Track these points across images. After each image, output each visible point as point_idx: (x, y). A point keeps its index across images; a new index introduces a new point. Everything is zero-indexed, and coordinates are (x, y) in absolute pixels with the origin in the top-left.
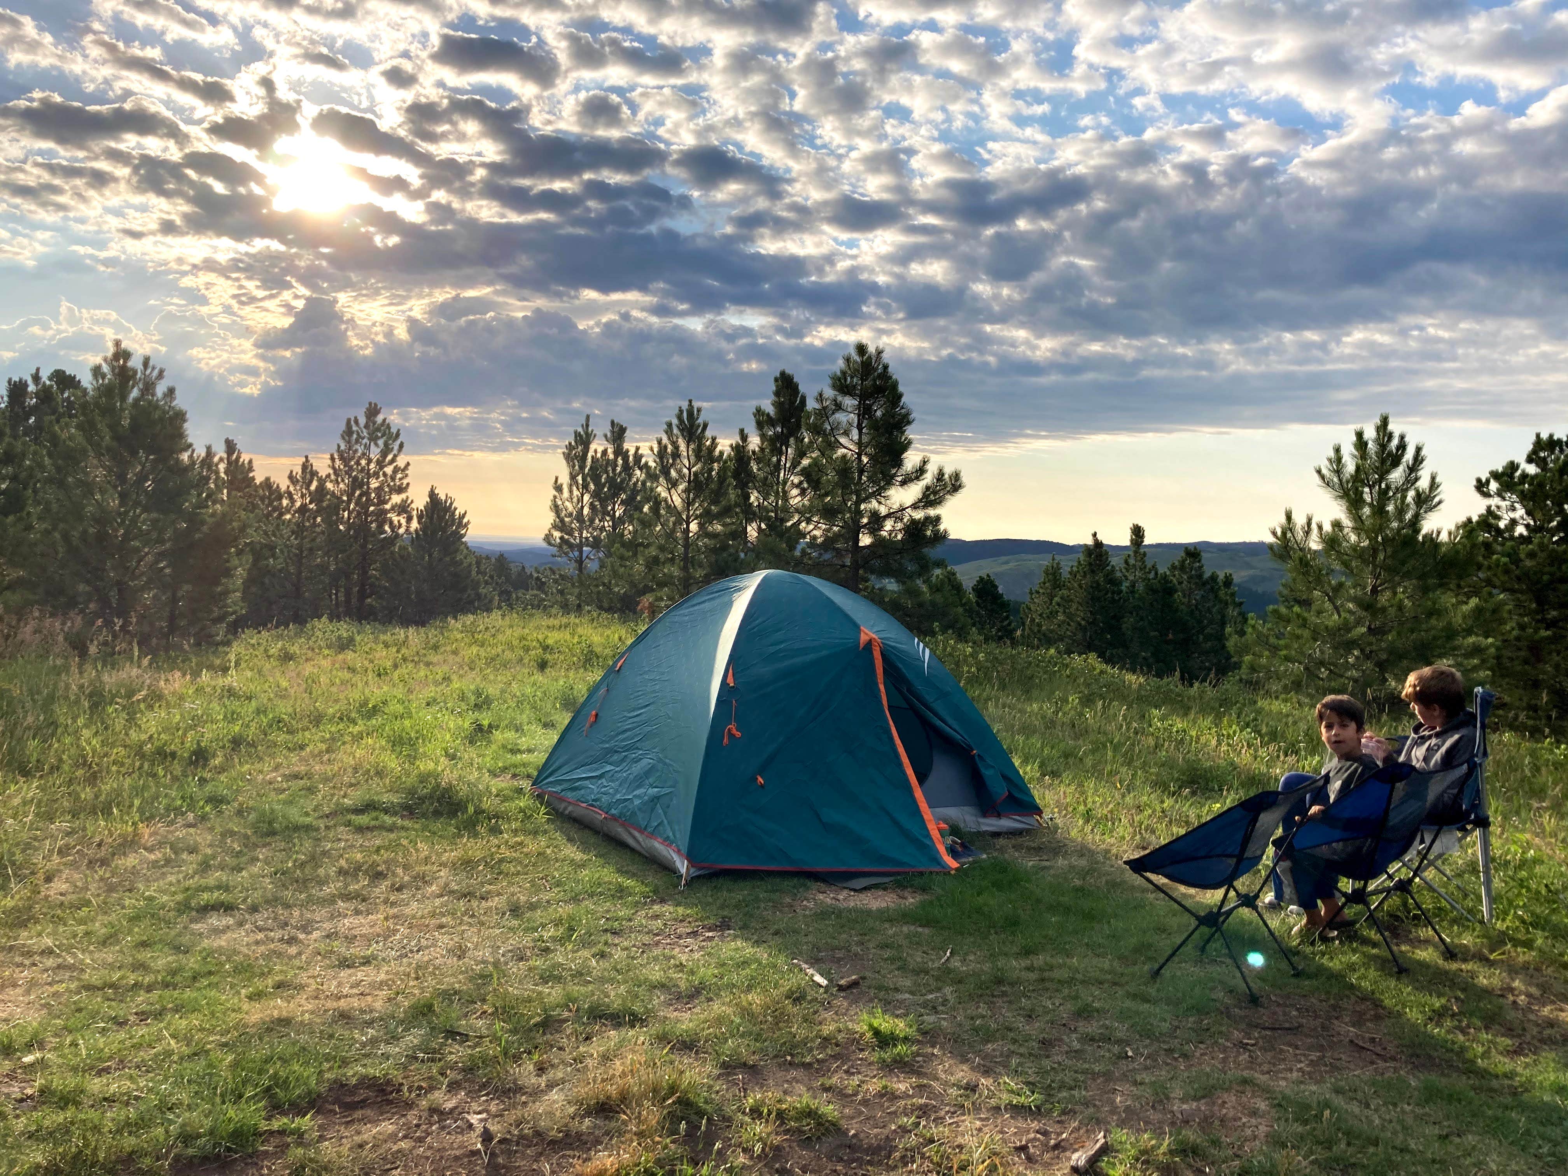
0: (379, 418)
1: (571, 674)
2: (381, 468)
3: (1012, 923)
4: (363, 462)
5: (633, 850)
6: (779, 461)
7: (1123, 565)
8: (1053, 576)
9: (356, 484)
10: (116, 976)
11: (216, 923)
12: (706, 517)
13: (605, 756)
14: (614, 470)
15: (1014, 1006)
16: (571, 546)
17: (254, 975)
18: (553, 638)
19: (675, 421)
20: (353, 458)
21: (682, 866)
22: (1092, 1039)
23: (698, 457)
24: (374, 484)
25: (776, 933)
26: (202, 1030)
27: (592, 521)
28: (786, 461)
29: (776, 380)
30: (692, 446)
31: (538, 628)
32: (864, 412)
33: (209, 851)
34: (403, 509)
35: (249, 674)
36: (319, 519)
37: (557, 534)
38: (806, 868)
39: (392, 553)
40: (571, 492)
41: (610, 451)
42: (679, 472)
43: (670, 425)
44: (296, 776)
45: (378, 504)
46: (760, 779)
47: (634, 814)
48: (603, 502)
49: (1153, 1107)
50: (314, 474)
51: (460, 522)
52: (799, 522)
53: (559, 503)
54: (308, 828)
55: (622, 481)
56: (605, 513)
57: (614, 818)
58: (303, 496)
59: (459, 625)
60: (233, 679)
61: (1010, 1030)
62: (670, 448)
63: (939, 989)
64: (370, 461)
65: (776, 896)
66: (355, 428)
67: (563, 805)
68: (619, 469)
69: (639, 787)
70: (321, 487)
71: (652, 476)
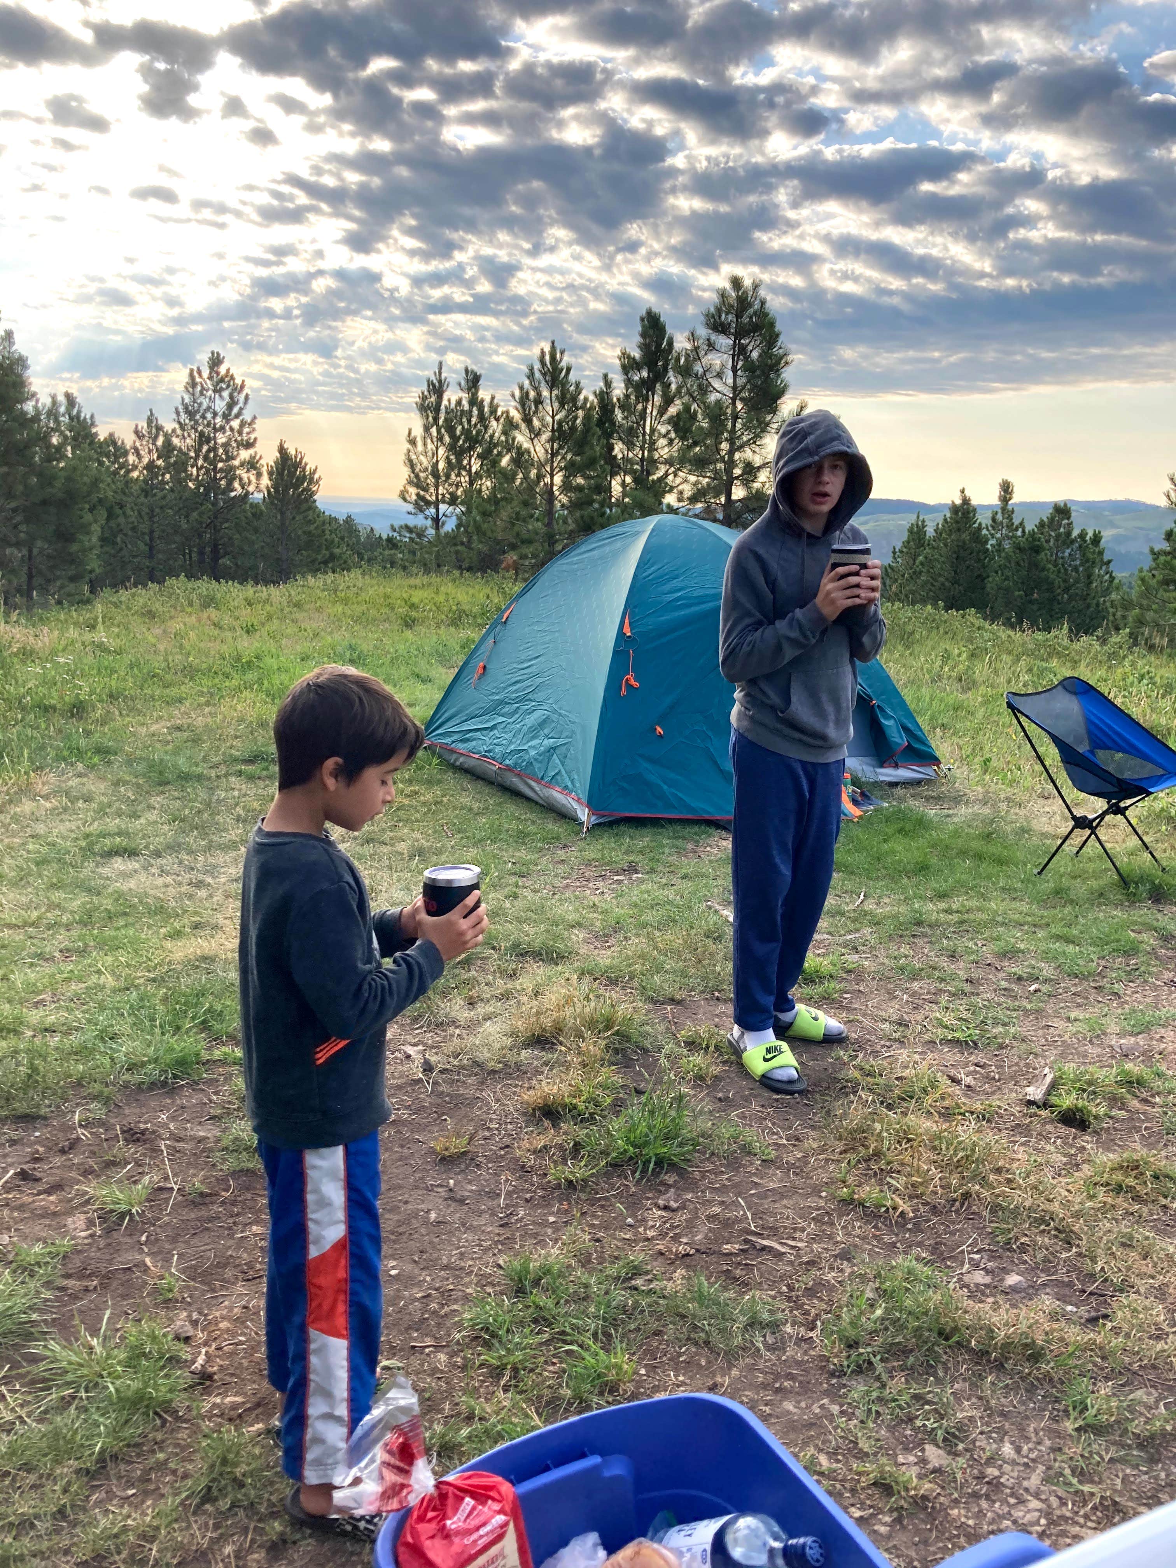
0: (222, 370)
1: (442, 631)
2: (228, 421)
3: (923, 869)
4: (209, 416)
5: (528, 799)
6: (645, 409)
7: (990, 522)
8: (917, 533)
9: (203, 438)
10: (35, 914)
11: (122, 868)
12: (571, 469)
13: (495, 708)
14: (469, 421)
15: (936, 946)
16: (428, 503)
17: (170, 917)
18: (417, 596)
19: (537, 366)
20: (197, 411)
21: (583, 814)
22: (1020, 979)
23: (562, 402)
24: (221, 439)
25: (684, 877)
26: (128, 966)
27: (448, 476)
28: (652, 410)
29: (642, 319)
30: (555, 392)
31: (400, 586)
32: (740, 351)
33: (106, 800)
34: (252, 465)
35: (116, 630)
36: (168, 476)
37: (413, 491)
38: (706, 816)
39: (244, 511)
40: (425, 444)
41: (465, 403)
42: (542, 420)
43: (531, 370)
44: (179, 729)
45: (227, 460)
46: (659, 729)
47: (530, 764)
48: (460, 455)
49: (1091, 1042)
50: (159, 428)
51: (311, 479)
52: (666, 475)
53: (413, 457)
54: (199, 778)
55: (478, 432)
56: (462, 467)
57: (509, 768)
58: (150, 451)
59: (320, 583)
60: (101, 635)
61: (935, 969)
62: (532, 394)
63: (857, 930)
64: (215, 414)
65: (679, 843)
66: (198, 380)
67: (454, 756)
68: (474, 420)
69: (533, 738)
70: (168, 443)
71: (510, 425)
